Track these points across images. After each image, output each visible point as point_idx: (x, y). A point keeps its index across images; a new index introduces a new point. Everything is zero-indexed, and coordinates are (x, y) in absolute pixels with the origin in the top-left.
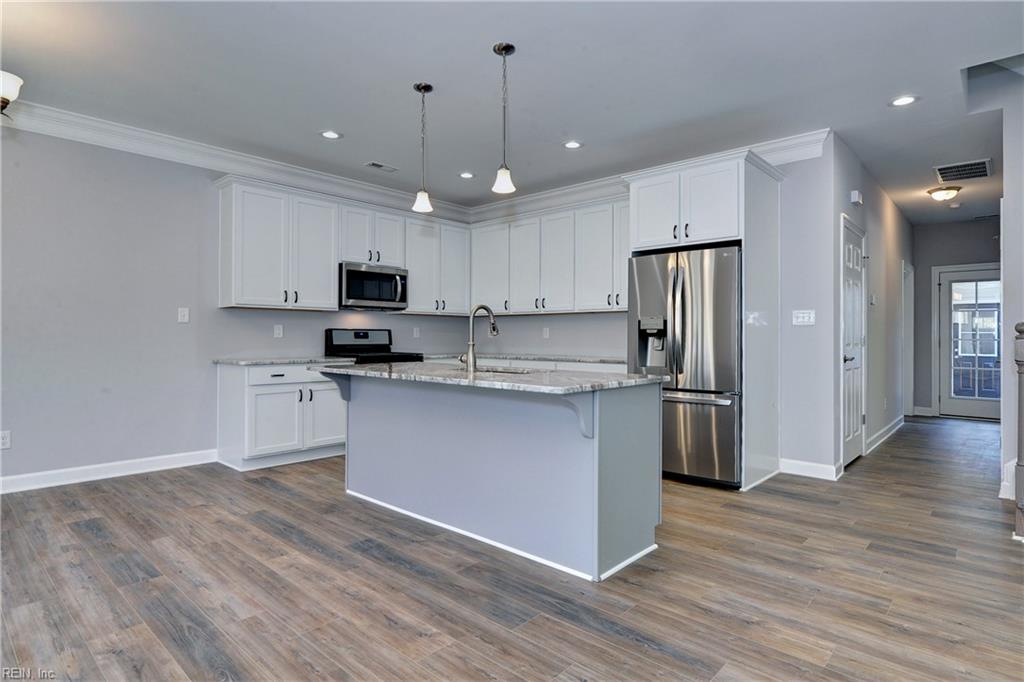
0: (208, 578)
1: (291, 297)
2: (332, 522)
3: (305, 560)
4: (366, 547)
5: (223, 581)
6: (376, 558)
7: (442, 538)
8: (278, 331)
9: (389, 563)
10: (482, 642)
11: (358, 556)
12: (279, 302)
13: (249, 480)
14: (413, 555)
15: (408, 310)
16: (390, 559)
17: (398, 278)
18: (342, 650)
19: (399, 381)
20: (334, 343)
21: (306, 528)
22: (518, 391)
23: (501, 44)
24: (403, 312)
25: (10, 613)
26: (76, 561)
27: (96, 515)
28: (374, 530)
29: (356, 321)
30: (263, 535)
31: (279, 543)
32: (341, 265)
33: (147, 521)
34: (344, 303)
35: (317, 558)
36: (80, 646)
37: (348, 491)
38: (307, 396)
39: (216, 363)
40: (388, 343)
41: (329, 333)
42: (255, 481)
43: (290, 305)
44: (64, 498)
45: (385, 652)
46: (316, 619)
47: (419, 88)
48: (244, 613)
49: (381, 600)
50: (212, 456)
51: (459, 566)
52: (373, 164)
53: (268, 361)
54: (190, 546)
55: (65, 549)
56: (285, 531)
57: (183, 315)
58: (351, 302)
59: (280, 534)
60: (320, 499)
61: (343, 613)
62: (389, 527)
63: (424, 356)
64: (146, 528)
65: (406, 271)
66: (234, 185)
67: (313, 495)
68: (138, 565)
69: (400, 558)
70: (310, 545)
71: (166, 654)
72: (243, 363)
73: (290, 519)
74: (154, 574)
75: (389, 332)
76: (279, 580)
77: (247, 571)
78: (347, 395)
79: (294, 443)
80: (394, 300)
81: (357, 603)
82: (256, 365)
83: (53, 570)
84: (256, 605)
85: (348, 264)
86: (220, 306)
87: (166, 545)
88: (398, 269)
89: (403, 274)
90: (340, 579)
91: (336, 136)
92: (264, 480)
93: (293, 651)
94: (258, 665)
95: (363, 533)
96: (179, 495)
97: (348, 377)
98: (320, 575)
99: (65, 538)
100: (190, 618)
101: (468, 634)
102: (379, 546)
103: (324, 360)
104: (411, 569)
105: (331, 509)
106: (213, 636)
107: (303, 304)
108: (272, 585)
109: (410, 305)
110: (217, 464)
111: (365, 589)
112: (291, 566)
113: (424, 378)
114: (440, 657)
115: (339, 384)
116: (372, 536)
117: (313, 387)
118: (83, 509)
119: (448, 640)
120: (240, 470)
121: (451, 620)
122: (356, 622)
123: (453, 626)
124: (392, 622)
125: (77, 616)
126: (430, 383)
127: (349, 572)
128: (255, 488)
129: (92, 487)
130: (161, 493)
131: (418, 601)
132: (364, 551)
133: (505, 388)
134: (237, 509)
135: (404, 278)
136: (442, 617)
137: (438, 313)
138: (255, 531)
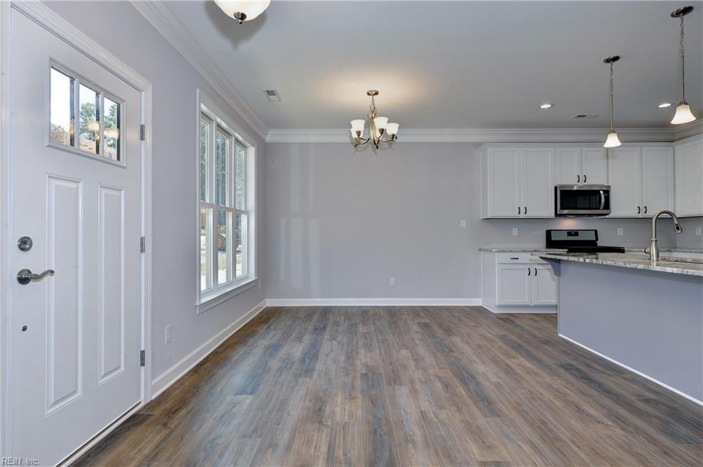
0: (475, 358)
1: (523, 211)
2: (546, 349)
3: (528, 364)
4: (568, 368)
5: (484, 363)
6: (574, 375)
7: (628, 376)
8: (515, 232)
9: (583, 380)
10: (647, 442)
11: (562, 370)
12: (515, 214)
13: (499, 318)
14: (602, 380)
15: (611, 216)
16: (584, 378)
17: (602, 192)
18: (546, 412)
19: (591, 264)
20: (553, 239)
21: (530, 349)
22: (687, 275)
23: (678, 10)
24: (607, 216)
25: (399, 351)
26: (421, 338)
27: (427, 321)
28: (576, 360)
29: (569, 224)
30: (505, 347)
31: (513, 353)
32: (556, 188)
33: (448, 328)
34: (558, 213)
35: (534, 365)
36: (425, 370)
37: (560, 335)
38: (533, 272)
39: (480, 250)
40: (594, 239)
41: (549, 233)
42: (502, 319)
43: (522, 215)
44: (415, 311)
45: (573, 422)
46: (531, 393)
47: (608, 61)
48: (494, 379)
49: (574, 397)
50: (478, 302)
51: (639, 396)
52: (579, 116)
53: (508, 250)
54: (468, 343)
55: (416, 332)
56: (518, 348)
57: (463, 223)
58: (566, 212)
59: (514, 348)
60: (540, 336)
61: (548, 396)
62: (587, 361)
63: (626, 249)
64: (448, 331)
65: (610, 187)
66: (488, 149)
67: (537, 333)
68: (445, 346)
69: (591, 379)
70: (531, 357)
71: (458, 384)
72: (494, 250)
73: (520, 342)
74: (452, 351)
75: (596, 231)
76: (512, 370)
77: (496, 361)
78: (558, 273)
79: (525, 301)
80: (599, 209)
81: (557, 393)
82: (502, 251)
83: (413, 339)
84: (500, 378)
85: (561, 186)
86: (482, 218)
87: (457, 340)
88: (602, 186)
89: (605, 189)
90: (548, 379)
91: (550, 106)
92: (507, 319)
93: (517, 403)
94: (499, 402)
95: (567, 360)
96: (463, 319)
97: (559, 261)
98: (536, 374)
99: (415, 328)
100: (467, 373)
101: (636, 434)
102: (578, 369)
103: (545, 250)
104: (599, 387)
105: (547, 342)
106: (478, 384)
107: (530, 214)
108: (508, 370)
109: (612, 211)
110: (481, 307)
111: (563, 388)
112: (520, 365)
113: (609, 263)
114: (611, 437)
115: (552, 266)
116: (573, 362)
117: (538, 267)
118: (422, 317)
119: (619, 431)
120: (495, 312)
121: (624, 422)
122: (557, 403)
123: (625, 426)
124: (579, 409)
125: (423, 359)
126: (614, 266)
127: (555, 377)
128: (502, 323)
129: (425, 309)
130: (454, 317)
131: (601, 405)
132: (566, 369)
133: (675, 272)
134: (491, 331)
135: (607, 192)
136: (618, 418)
137: (640, 216)
138: (500, 344)
